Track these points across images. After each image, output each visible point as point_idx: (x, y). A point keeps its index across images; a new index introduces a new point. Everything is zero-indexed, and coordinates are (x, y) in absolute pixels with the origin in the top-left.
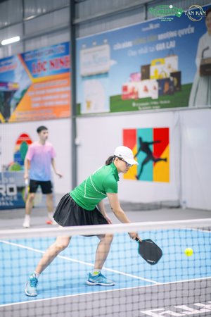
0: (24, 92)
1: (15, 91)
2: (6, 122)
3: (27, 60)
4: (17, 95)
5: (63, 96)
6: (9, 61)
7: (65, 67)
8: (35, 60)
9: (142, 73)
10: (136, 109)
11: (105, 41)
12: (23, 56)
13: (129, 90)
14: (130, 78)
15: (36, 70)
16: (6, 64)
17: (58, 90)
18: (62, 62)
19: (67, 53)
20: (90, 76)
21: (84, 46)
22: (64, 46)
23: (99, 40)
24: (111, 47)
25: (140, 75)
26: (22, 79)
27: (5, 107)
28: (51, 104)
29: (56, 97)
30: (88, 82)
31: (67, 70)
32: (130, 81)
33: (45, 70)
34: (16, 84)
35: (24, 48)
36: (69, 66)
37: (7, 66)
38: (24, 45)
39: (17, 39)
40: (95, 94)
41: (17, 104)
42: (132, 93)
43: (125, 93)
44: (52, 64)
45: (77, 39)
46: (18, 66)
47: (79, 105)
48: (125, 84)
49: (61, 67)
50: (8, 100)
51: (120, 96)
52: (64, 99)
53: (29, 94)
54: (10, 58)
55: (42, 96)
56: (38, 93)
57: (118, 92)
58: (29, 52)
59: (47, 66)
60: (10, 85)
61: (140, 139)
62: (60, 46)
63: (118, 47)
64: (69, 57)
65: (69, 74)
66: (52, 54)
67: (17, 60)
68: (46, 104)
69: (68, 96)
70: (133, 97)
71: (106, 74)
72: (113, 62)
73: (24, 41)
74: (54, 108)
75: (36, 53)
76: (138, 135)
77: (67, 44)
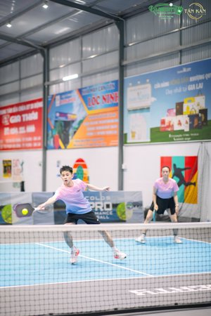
0: (81, 122)
1: (73, 121)
2: (66, 148)
3: (83, 94)
4: (75, 125)
5: (112, 127)
6: (69, 95)
7: (114, 102)
8: (91, 95)
9: (176, 108)
10: (172, 140)
11: (148, 81)
12: (80, 91)
13: (167, 124)
14: (167, 113)
15: (91, 104)
16: (66, 98)
17: (109, 121)
18: (112, 98)
19: (116, 90)
20: (135, 111)
21: (130, 84)
22: (114, 84)
23: (143, 80)
24: (153, 86)
25: (175, 111)
26: (79, 110)
27: (64, 134)
28: (103, 133)
29: (107, 127)
30: (133, 115)
31: (116, 105)
32: (167, 116)
33: (98, 103)
34: (74, 115)
35: (82, 84)
36: (118, 101)
37: (67, 100)
38: (82, 81)
39: (76, 76)
40: (138, 126)
41: (75, 132)
42: (169, 126)
43: (163, 126)
44: (104, 99)
45: (125, 78)
46: (76, 99)
47: (126, 134)
48: (163, 118)
49: (111, 101)
50: (67, 129)
51: (158, 128)
52: (114, 129)
53: (84, 124)
54: (70, 92)
55: (95, 126)
56: (92, 123)
57: (158, 124)
58: (86, 88)
59: (100, 100)
60: (69, 115)
61: (175, 165)
62: (111, 84)
63: (158, 86)
64: (118, 93)
65: (118, 108)
66: (104, 90)
67: (76, 95)
68: (99, 133)
69: (117, 126)
70: (169, 129)
71: (148, 109)
72: (153, 99)
73: (81, 78)
74: (105, 136)
75: (91, 89)
76: (173, 162)
77: (116, 82)
